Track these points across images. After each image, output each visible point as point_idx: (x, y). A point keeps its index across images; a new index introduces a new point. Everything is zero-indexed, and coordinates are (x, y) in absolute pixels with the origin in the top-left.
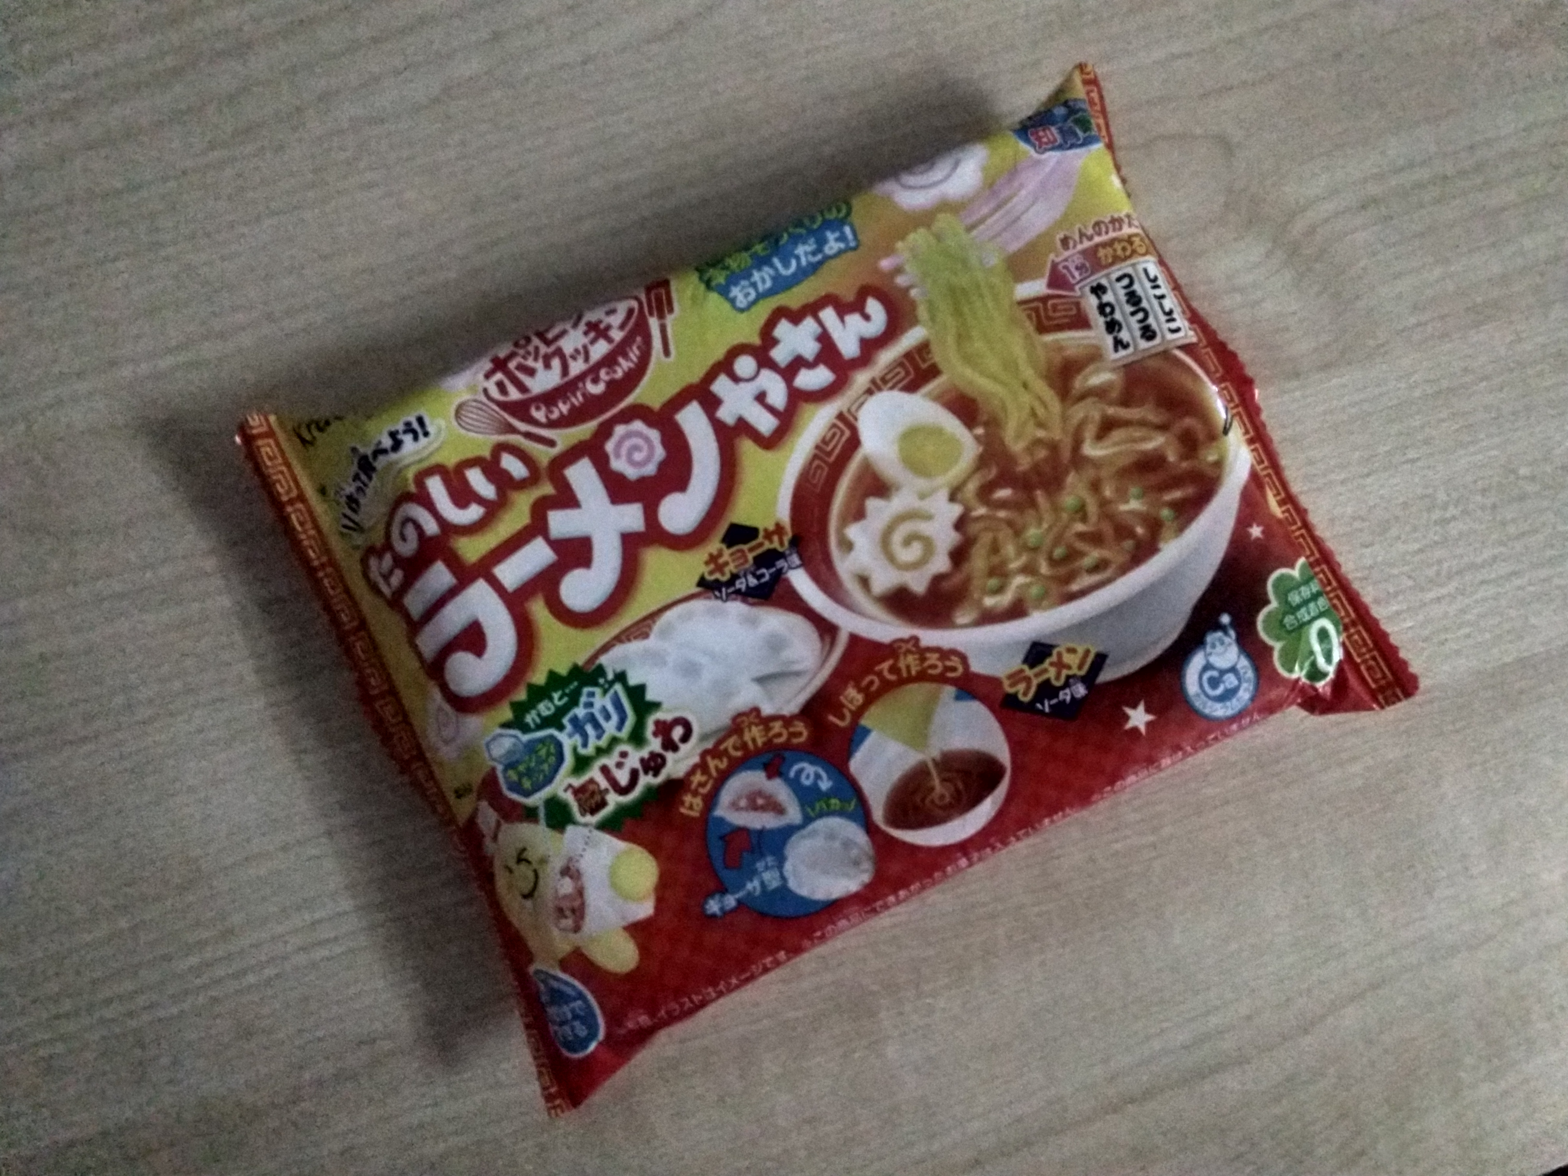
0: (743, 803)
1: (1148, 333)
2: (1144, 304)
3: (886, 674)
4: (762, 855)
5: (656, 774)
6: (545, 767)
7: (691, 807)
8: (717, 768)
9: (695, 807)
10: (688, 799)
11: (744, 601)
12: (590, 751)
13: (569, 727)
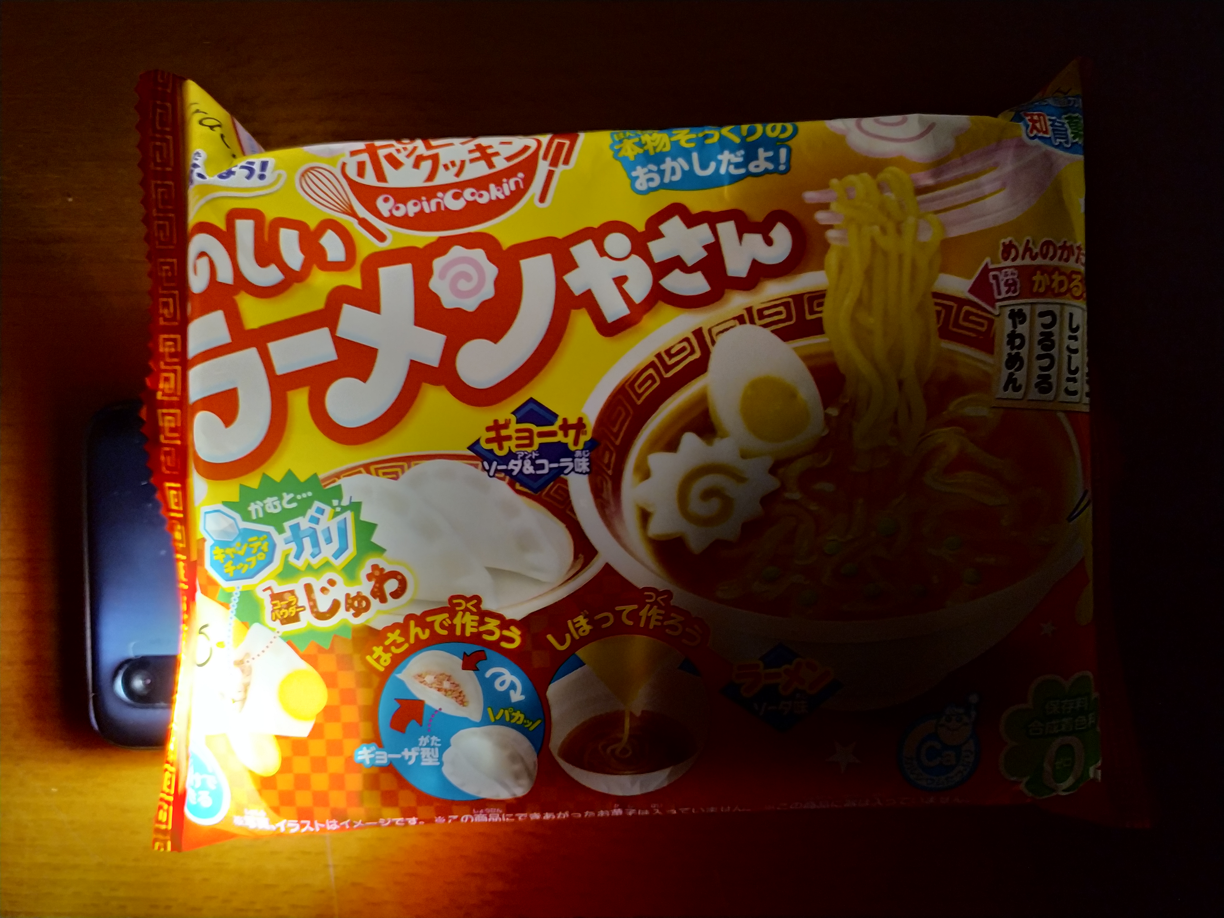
0: (429, 679)
1: (1044, 385)
2: (1054, 352)
3: (625, 614)
4: (429, 732)
5: (356, 615)
6: (253, 559)
7: (378, 660)
8: (417, 636)
9: (382, 661)
10: (378, 651)
11: (512, 485)
12: (300, 564)
13: (288, 534)
